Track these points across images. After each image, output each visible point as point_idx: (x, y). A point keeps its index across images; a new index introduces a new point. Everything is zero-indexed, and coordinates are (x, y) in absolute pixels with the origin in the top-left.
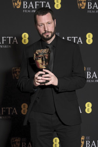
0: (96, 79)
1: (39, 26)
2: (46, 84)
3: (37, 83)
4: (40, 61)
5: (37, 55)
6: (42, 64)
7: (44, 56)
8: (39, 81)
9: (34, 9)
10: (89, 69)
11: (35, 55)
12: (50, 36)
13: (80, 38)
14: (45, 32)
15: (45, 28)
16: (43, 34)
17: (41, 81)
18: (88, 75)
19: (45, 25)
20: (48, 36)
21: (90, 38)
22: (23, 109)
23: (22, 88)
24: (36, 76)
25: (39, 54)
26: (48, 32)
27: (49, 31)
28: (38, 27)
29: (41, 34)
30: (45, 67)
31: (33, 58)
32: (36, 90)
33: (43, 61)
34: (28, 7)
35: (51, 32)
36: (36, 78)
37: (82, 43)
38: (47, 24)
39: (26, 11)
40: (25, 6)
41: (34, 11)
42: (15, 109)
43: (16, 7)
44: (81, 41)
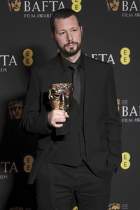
0: (137, 117)
1: (60, 34)
5: (53, 91)
7: (65, 94)
9: (41, 12)
10: (126, 102)
12: (75, 48)
13: (111, 56)
14: (69, 43)
15: (68, 38)
16: (65, 46)
18: (124, 111)
19: (68, 32)
20: (72, 49)
21: (125, 56)
22: (26, 164)
26: (73, 42)
27: (75, 40)
28: (58, 36)
29: (62, 46)
34: (31, 10)
35: (77, 43)
37: (114, 63)
38: (71, 31)
39: (28, 16)
40: (28, 9)
41: (41, 16)
42: (14, 164)
43: (13, 10)
44: (113, 60)
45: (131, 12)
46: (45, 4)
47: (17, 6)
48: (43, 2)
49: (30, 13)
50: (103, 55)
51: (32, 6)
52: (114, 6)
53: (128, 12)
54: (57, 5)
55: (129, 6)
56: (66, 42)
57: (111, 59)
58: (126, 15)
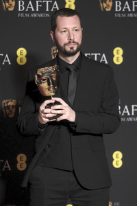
0: (129, 116)
1: (61, 32)
2: (59, 119)
3: (44, 119)
4: (45, 85)
5: (39, 76)
6: (49, 90)
7: (51, 77)
8: (47, 115)
9: (35, 12)
11: (36, 77)
12: (75, 48)
13: (104, 55)
14: (70, 42)
15: (69, 36)
16: (65, 45)
17: (51, 115)
19: (71, 30)
20: (72, 48)
22: (19, 162)
23: (23, 128)
24: (42, 108)
25: (43, 74)
26: (74, 42)
27: (76, 40)
28: (59, 34)
29: (62, 45)
30: (53, 94)
31: (34, 81)
32: (43, 130)
33: (49, 84)
35: (77, 44)
36: (43, 112)
37: (107, 63)
38: (73, 30)
39: (22, 15)
40: (21, 8)
41: (35, 15)
42: (7, 162)
43: (7, 9)
44: (105, 60)
45: (124, 13)
46: (39, 3)
47: (11, 5)
48: (37, 2)
49: (24, 12)
50: (96, 55)
51: (26, 6)
52: (107, 6)
53: (121, 12)
54: (51, 5)
55: (122, 6)
56: (67, 41)
57: (103, 59)
58: (119, 15)
